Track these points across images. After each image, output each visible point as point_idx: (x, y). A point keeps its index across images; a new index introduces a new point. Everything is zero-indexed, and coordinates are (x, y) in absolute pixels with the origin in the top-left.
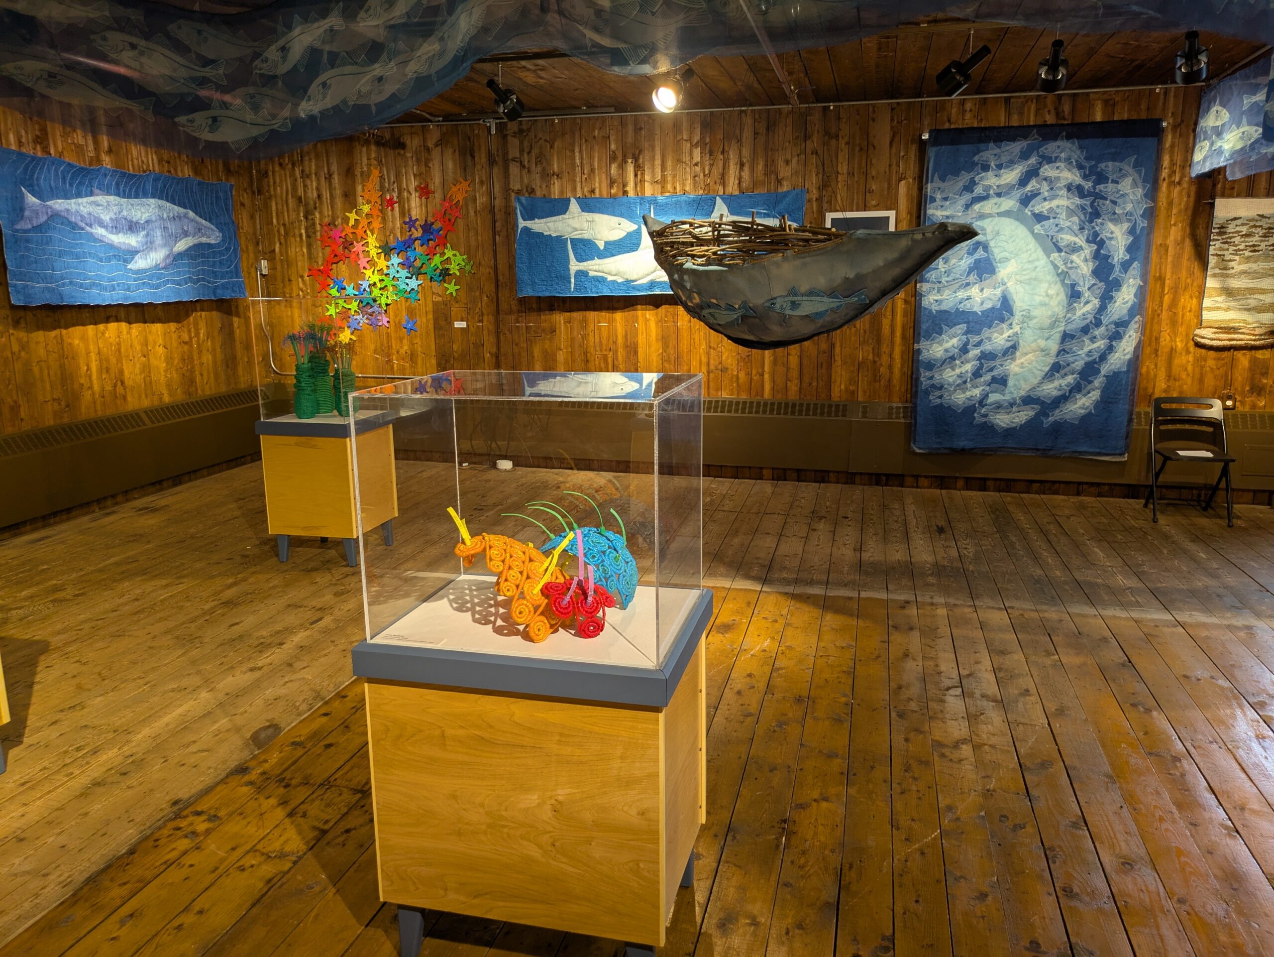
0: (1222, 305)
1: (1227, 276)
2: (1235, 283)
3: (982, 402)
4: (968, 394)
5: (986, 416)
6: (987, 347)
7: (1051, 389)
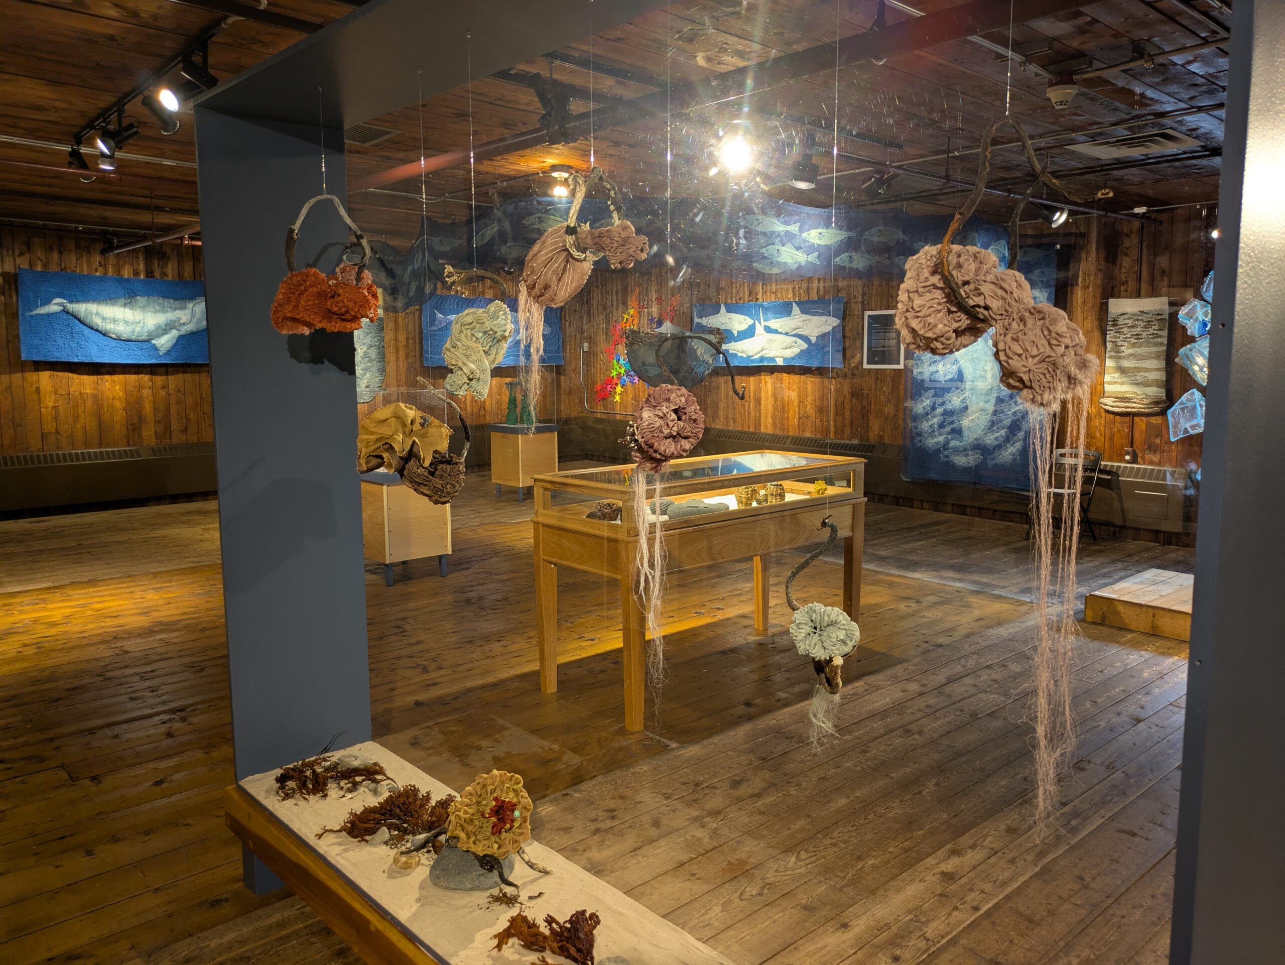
0: (1119, 380)
1: (1120, 358)
2: (1126, 364)
3: (945, 446)
4: (936, 440)
5: (947, 457)
6: (949, 407)
7: (990, 440)
